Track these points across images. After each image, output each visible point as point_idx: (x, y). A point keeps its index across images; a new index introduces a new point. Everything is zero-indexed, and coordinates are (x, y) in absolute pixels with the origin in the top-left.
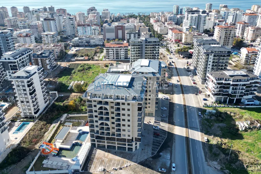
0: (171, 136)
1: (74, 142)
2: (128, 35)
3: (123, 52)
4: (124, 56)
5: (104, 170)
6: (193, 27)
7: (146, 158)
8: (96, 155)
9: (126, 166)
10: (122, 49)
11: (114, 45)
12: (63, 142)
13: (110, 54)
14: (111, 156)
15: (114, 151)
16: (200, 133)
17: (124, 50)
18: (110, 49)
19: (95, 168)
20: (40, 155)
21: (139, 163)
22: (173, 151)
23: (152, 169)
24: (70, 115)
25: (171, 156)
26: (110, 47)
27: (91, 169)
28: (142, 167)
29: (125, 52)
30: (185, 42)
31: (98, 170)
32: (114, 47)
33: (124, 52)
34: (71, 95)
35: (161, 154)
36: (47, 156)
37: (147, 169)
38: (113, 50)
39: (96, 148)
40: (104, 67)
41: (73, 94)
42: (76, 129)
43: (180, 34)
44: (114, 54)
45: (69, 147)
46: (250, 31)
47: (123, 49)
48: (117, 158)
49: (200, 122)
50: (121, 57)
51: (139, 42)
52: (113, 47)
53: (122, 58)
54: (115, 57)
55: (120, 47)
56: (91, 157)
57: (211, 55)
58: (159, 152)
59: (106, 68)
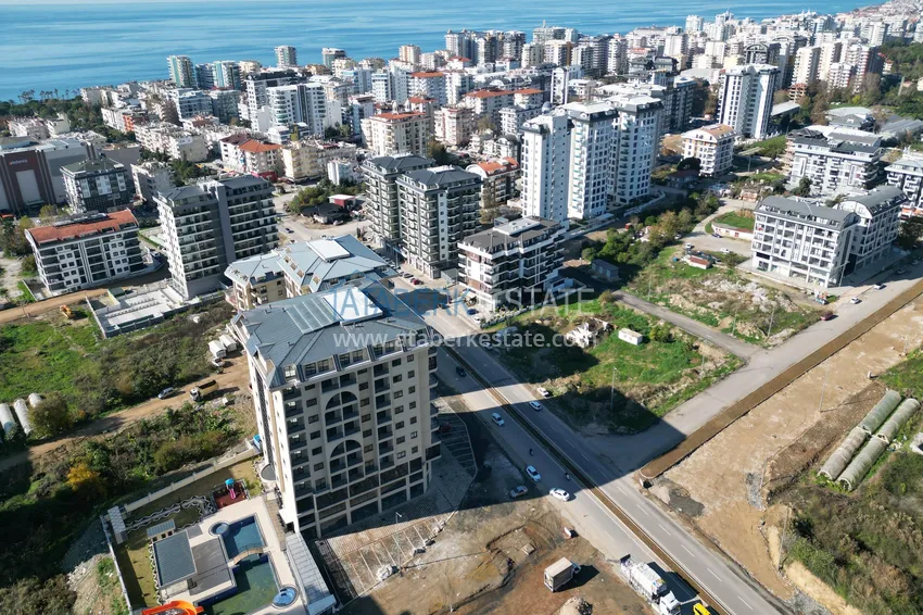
0: (471, 418)
1: (232, 564)
2: (85, 183)
3: (119, 249)
4: (124, 261)
5: (395, 570)
6: (299, 127)
7: (465, 489)
8: (339, 554)
9: (437, 529)
10: (113, 237)
11: (76, 227)
12: (192, 585)
13: (64, 266)
14: (378, 533)
15: (374, 517)
16: (521, 385)
17: (121, 240)
18: (60, 249)
19: (365, 580)
21: (460, 509)
22: (502, 445)
23: (497, 502)
24: (130, 508)
25: (508, 458)
26: (59, 241)
27: (357, 589)
28: (473, 510)
29: (127, 246)
30: (298, 175)
31: (380, 579)
32: (77, 238)
33: (123, 248)
34: (31, 458)
35: (486, 463)
37: (487, 509)
38: (72, 247)
39: (318, 539)
40: (72, 322)
41: (38, 451)
42: (199, 532)
43: (272, 154)
44: (79, 263)
45: (229, 584)
46: (447, 119)
47: (120, 236)
48: (399, 527)
49: (501, 362)
50: (116, 267)
51: (201, 198)
52: (72, 237)
53: (119, 270)
54: (89, 275)
55: (104, 231)
56: (327, 565)
57: (442, 195)
58: (480, 461)
59: (81, 322)
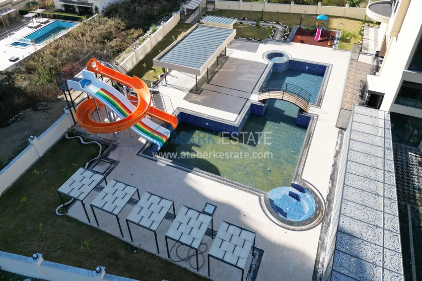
1: (256, 98)
12: (196, 90)
20: (71, 133)
36: (109, 146)
42: (254, 50)
45: (232, 118)
